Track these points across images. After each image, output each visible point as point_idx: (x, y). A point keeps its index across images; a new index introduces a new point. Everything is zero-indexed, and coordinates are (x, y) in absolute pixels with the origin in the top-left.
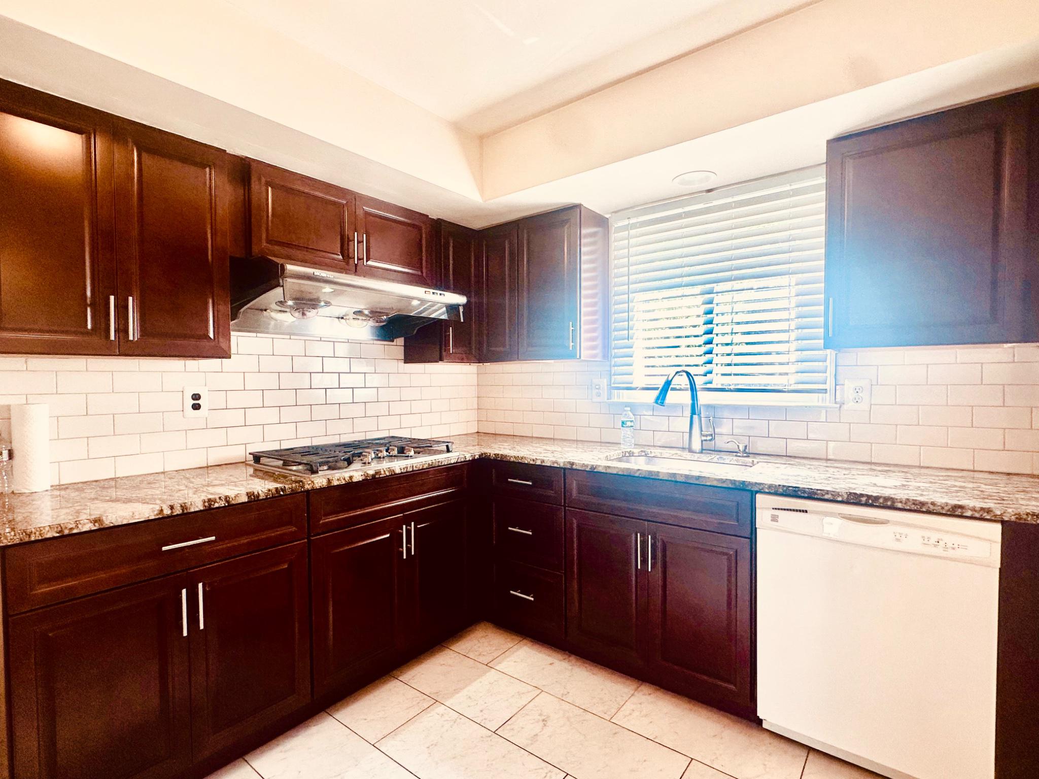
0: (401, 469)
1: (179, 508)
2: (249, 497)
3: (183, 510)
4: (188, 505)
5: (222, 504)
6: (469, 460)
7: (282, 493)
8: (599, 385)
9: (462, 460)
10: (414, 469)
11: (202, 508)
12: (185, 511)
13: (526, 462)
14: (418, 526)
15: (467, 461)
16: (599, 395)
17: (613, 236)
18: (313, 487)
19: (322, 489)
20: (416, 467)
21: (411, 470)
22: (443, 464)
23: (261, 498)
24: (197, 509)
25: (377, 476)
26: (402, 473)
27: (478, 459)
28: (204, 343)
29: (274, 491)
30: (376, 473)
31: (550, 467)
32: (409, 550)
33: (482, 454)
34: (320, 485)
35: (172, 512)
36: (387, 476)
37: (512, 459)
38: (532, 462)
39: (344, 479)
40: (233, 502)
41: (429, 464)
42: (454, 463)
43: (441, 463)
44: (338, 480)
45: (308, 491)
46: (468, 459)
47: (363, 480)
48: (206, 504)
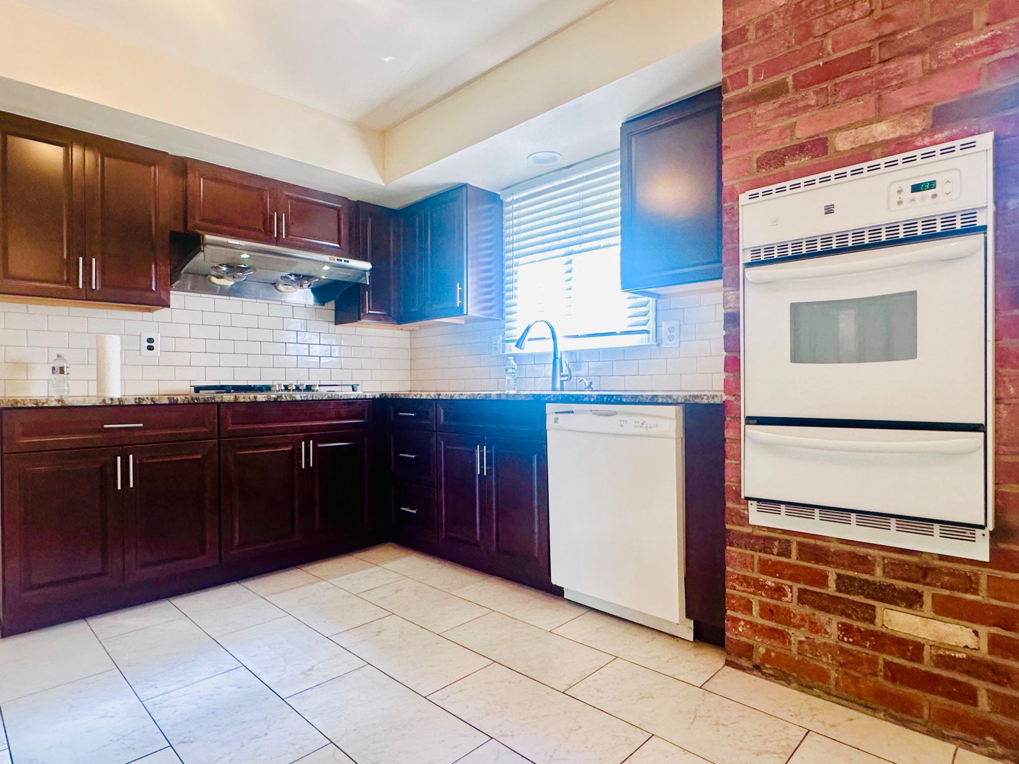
1: (117, 400)
2: (170, 400)
3: (120, 402)
4: (124, 400)
5: (149, 402)
6: (370, 399)
7: (196, 401)
8: (496, 341)
9: (362, 397)
10: (314, 398)
11: (134, 403)
12: (121, 403)
13: (411, 397)
14: (320, 445)
15: (367, 399)
16: (496, 349)
17: (506, 209)
19: (229, 403)
21: (311, 399)
22: (342, 398)
23: (179, 402)
24: (130, 404)
25: (279, 400)
26: (302, 400)
27: (378, 399)
28: (147, 294)
29: (190, 398)
30: (278, 397)
31: (426, 399)
32: (307, 463)
33: (383, 394)
34: (228, 399)
35: (112, 403)
36: (288, 401)
37: (402, 397)
38: (414, 397)
39: (249, 398)
40: (157, 402)
41: (328, 396)
42: (354, 399)
44: (244, 398)
45: (218, 404)
46: (368, 397)
47: (266, 402)
48: (137, 401)
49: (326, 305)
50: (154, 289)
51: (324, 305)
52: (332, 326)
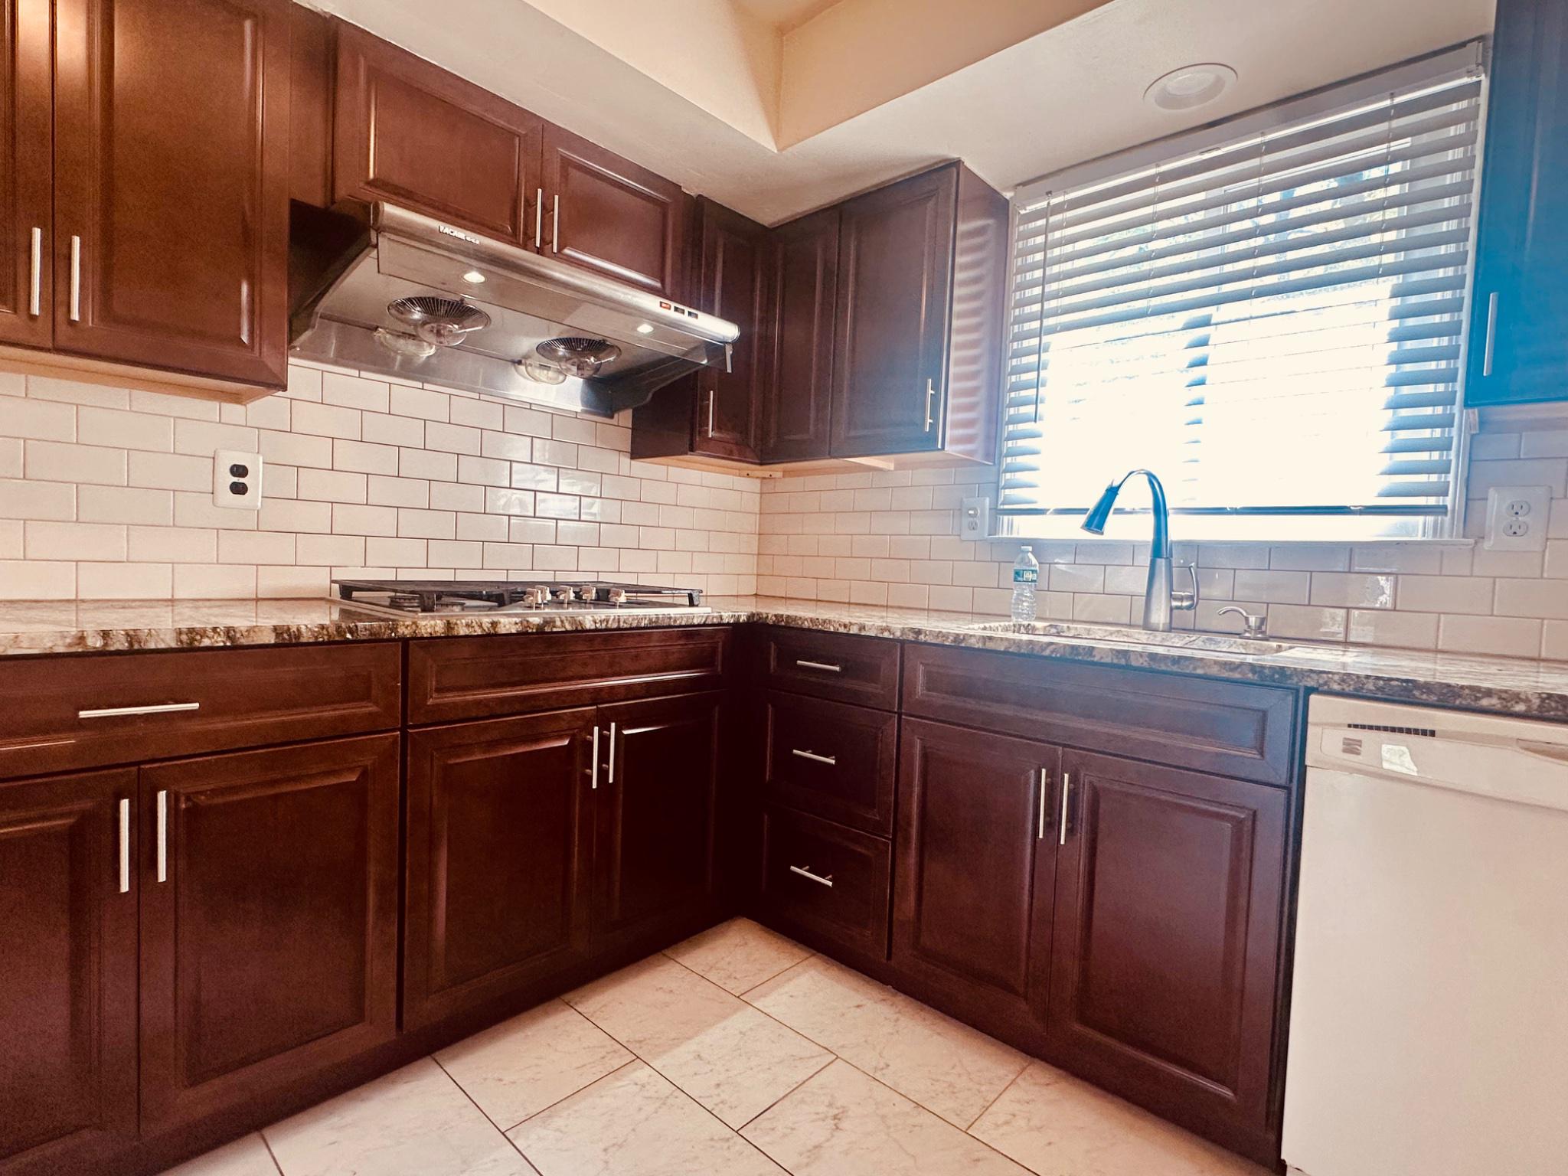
0: (595, 623)
1: (123, 639)
2: (278, 635)
3: (131, 644)
4: (143, 636)
5: (220, 641)
6: (728, 624)
7: (349, 636)
8: (975, 509)
9: (715, 621)
10: (622, 624)
11: (173, 645)
12: (136, 647)
13: (832, 629)
14: (626, 732)
15: (723, 625)
16: (973, 527)
17: (1018, 229)
18: (415, 632)
19: (432, 639)
20: (624, 622)
21: (615, 626)
22: (678, 623)
23: (303, 640)
24: (162, 646)
25: (547, 629)
26: (596, 630)
27: (744, 623)
28: (229, 351)
29: (332, 630)
30: (546, 622)
31: (876, 638)
32: (603, 774)
33: (753, 615)
34: (429, 630)
35: (106, 644)
36: (567, 632)
37: (806, 625)
38: (842, 630)
39: (480, 626)
40: (244, 641)
41: (650, 620)
42: (699, 625)
43: (675, 621)
44: (468, 625)
45: (405, 641)
46: (726, 621)
47: (518, 634)
48: (184, 637)
49: (616, 416)
50: (245, 338)
51: (612, 417)
52: (626, 460)
